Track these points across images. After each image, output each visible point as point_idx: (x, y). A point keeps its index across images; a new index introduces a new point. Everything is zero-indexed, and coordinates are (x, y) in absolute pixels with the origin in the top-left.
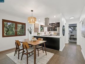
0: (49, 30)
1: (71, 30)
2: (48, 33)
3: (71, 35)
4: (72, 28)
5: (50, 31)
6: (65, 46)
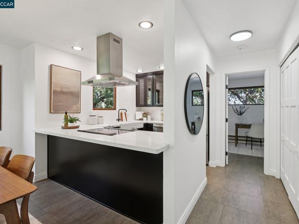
0: (142, 102)
1: (238, 102)
2: (139, 115)
3: (238, 126)
4: (243, 95)
5: (146, 105)
6: (207, 188)
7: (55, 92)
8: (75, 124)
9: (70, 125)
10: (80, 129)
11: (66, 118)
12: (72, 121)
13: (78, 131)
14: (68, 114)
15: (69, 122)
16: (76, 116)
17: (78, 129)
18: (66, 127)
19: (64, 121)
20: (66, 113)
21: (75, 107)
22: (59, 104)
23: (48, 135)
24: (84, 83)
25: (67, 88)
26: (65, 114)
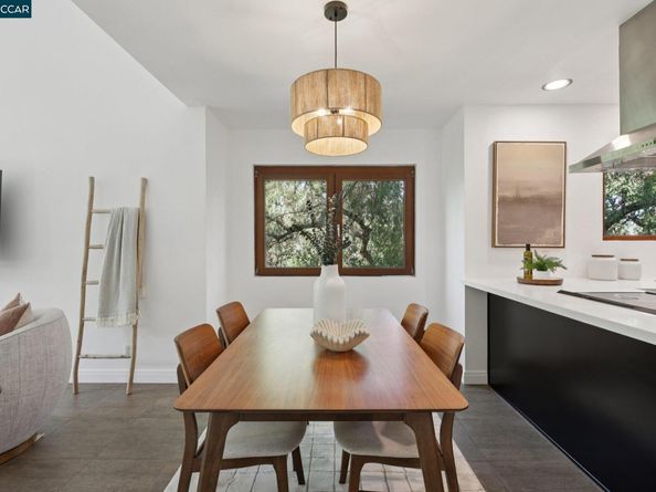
7: (503, 200)
8: (550, 275)
9: (537, 275)
10: (564, 287)
11: (528, 259)
12: (542, 267)
13: (561, 292)
14: (532, 250)
15: (536, 267)
16: (555, 256)
17: (558, 288)
18: (527, 280)
19: (522, 265)
20: (528, 247)
21: (549, 234)
22: (512, 226)
23: (489, 294)
24: (575, 168)
25: (530, 189)
26: (525, 250)
